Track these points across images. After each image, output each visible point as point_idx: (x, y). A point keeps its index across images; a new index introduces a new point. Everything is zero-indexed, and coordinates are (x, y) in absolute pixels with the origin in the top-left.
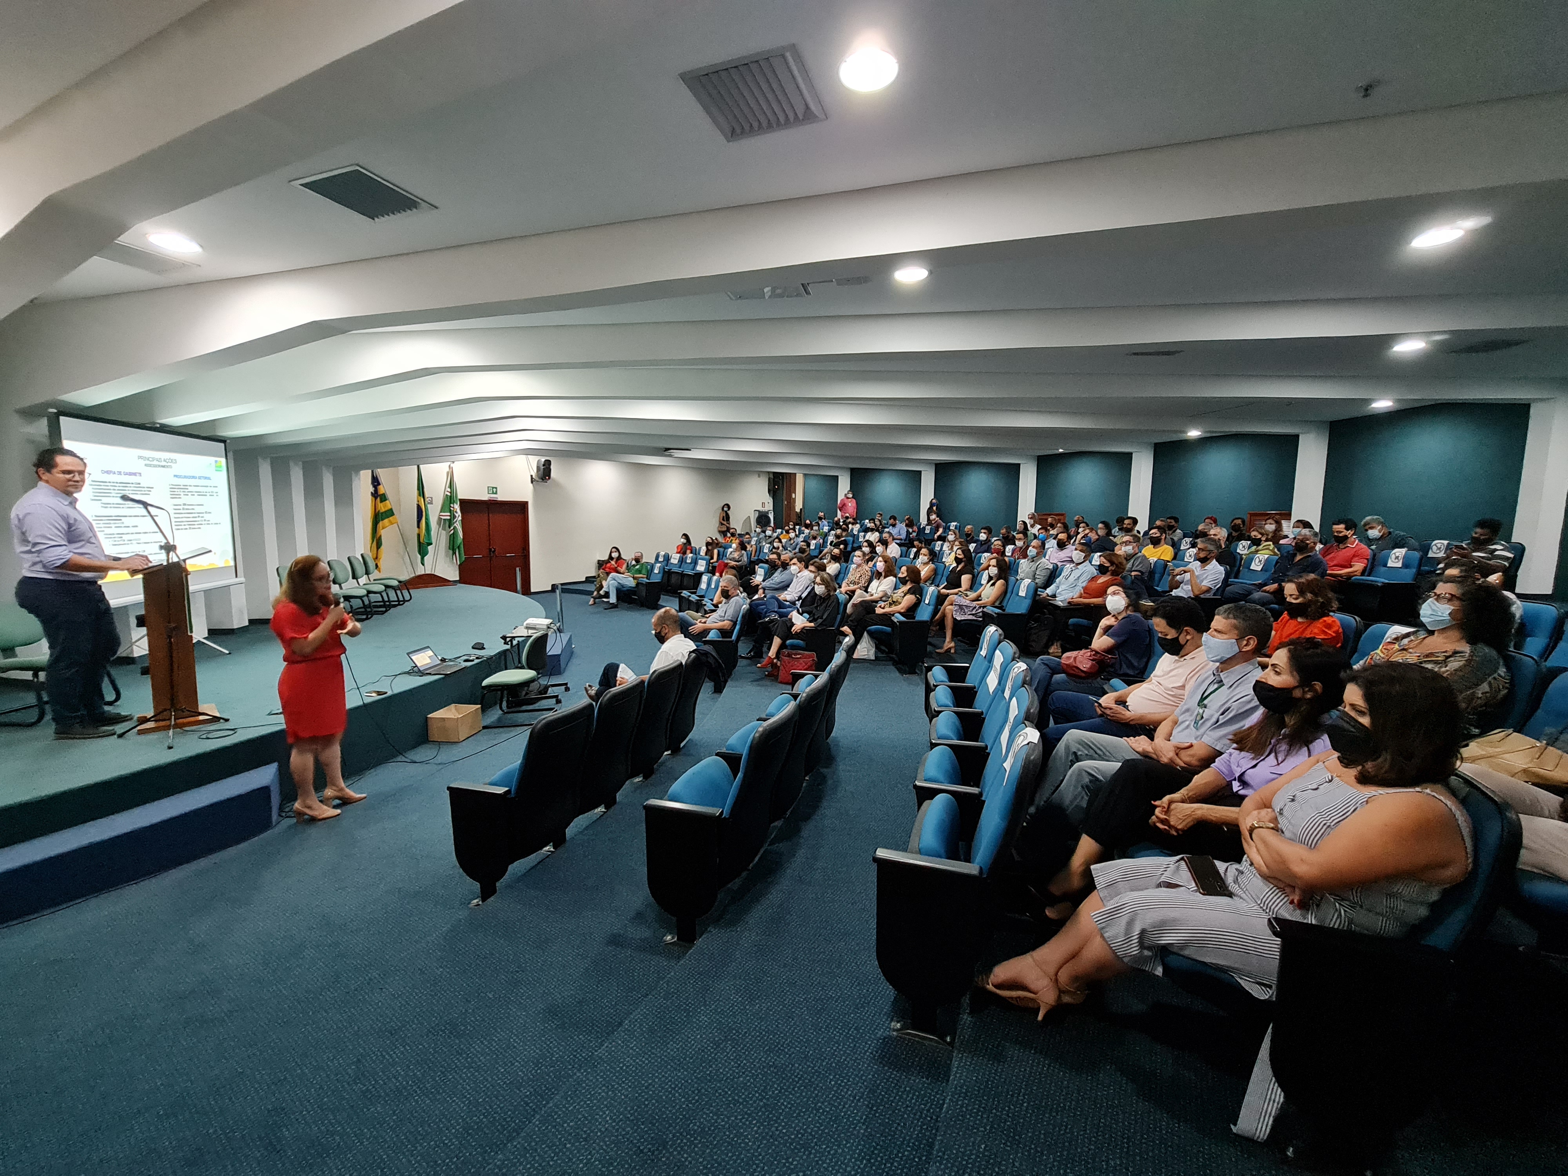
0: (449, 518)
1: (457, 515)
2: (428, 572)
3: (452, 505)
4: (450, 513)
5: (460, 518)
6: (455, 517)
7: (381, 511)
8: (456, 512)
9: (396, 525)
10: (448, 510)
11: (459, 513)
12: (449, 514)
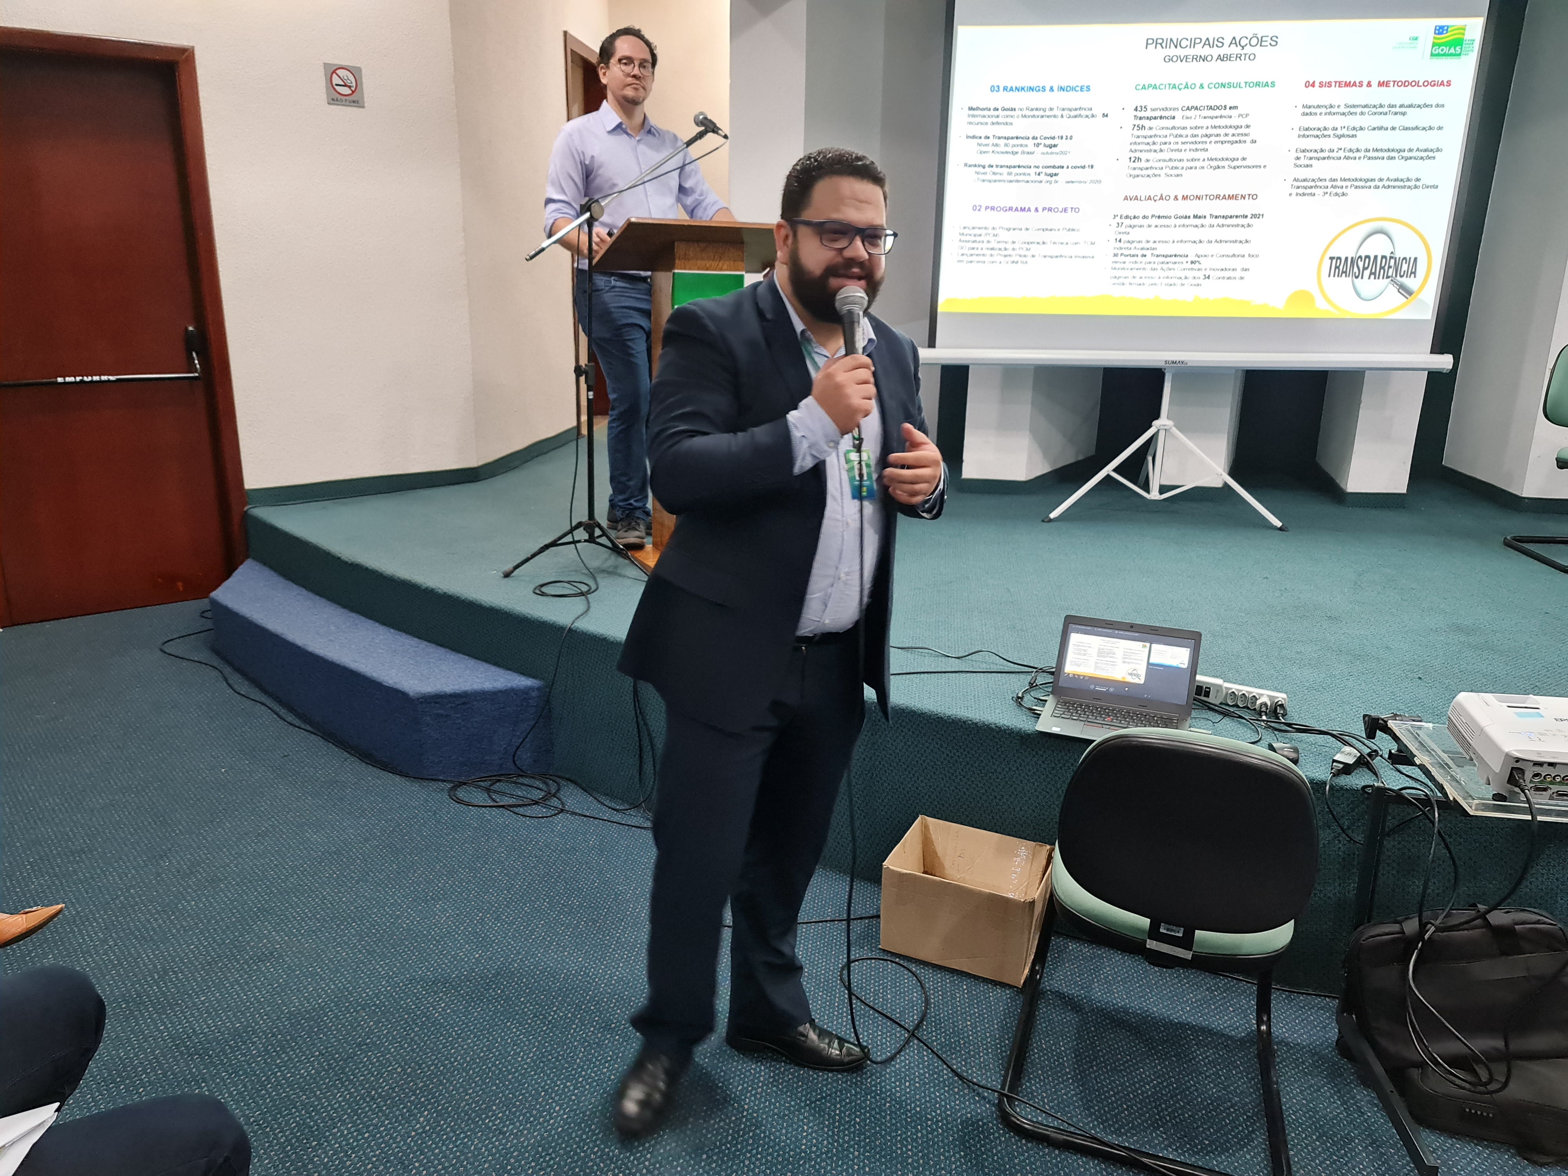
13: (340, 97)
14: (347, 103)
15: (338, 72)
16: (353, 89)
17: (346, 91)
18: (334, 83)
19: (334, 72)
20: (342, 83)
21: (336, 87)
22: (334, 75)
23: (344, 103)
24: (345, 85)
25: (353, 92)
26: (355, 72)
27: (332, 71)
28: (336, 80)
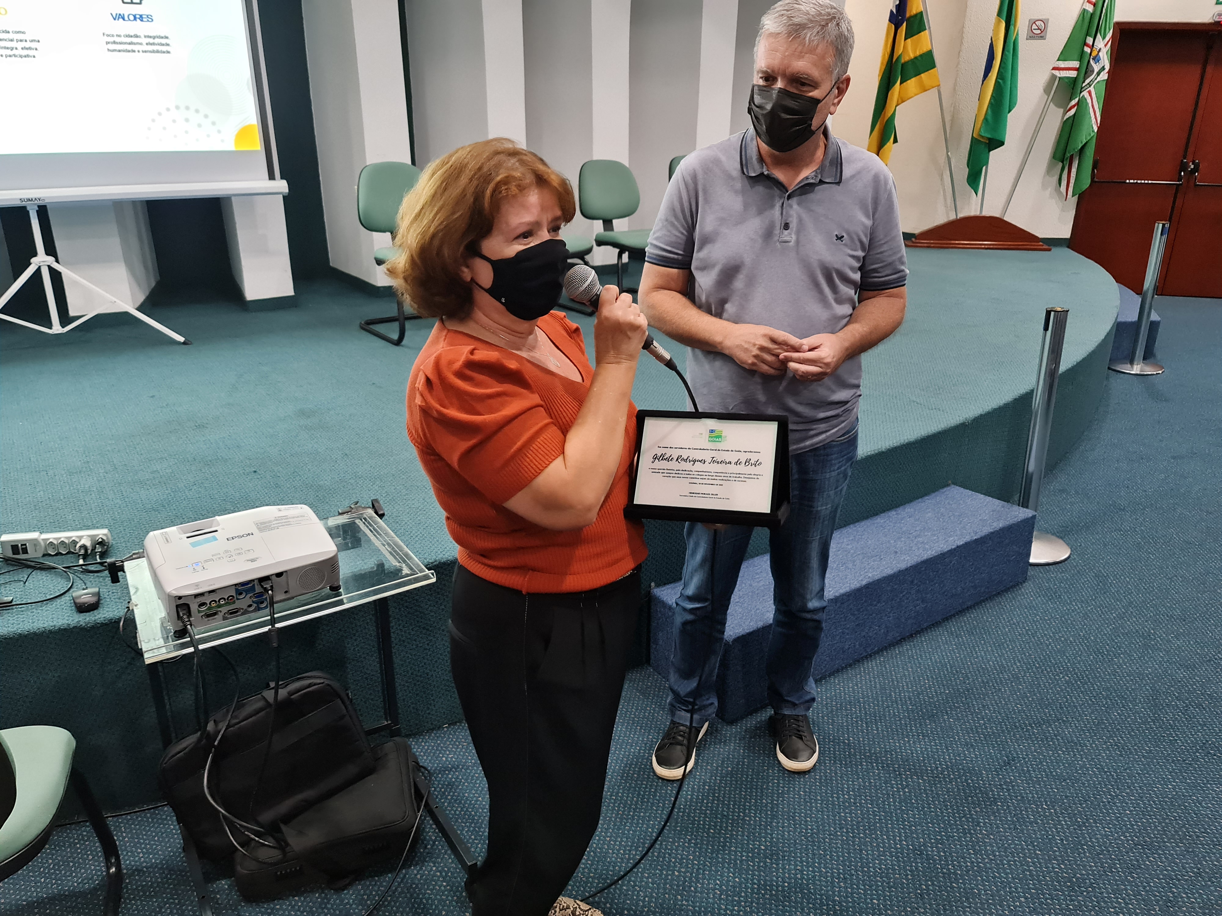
0: (1073, 74)
1: (1096, 68)
2: (987, 212)
3: (1090, 40)
4: (1081, 60)
5: (1104, 76)
6: (1088, 71)
7: (905, 58)
8: (1097, 59)
9: (935, 90)
10: (1077, 55)
11: (1105, 61)
12: (1076, 64)
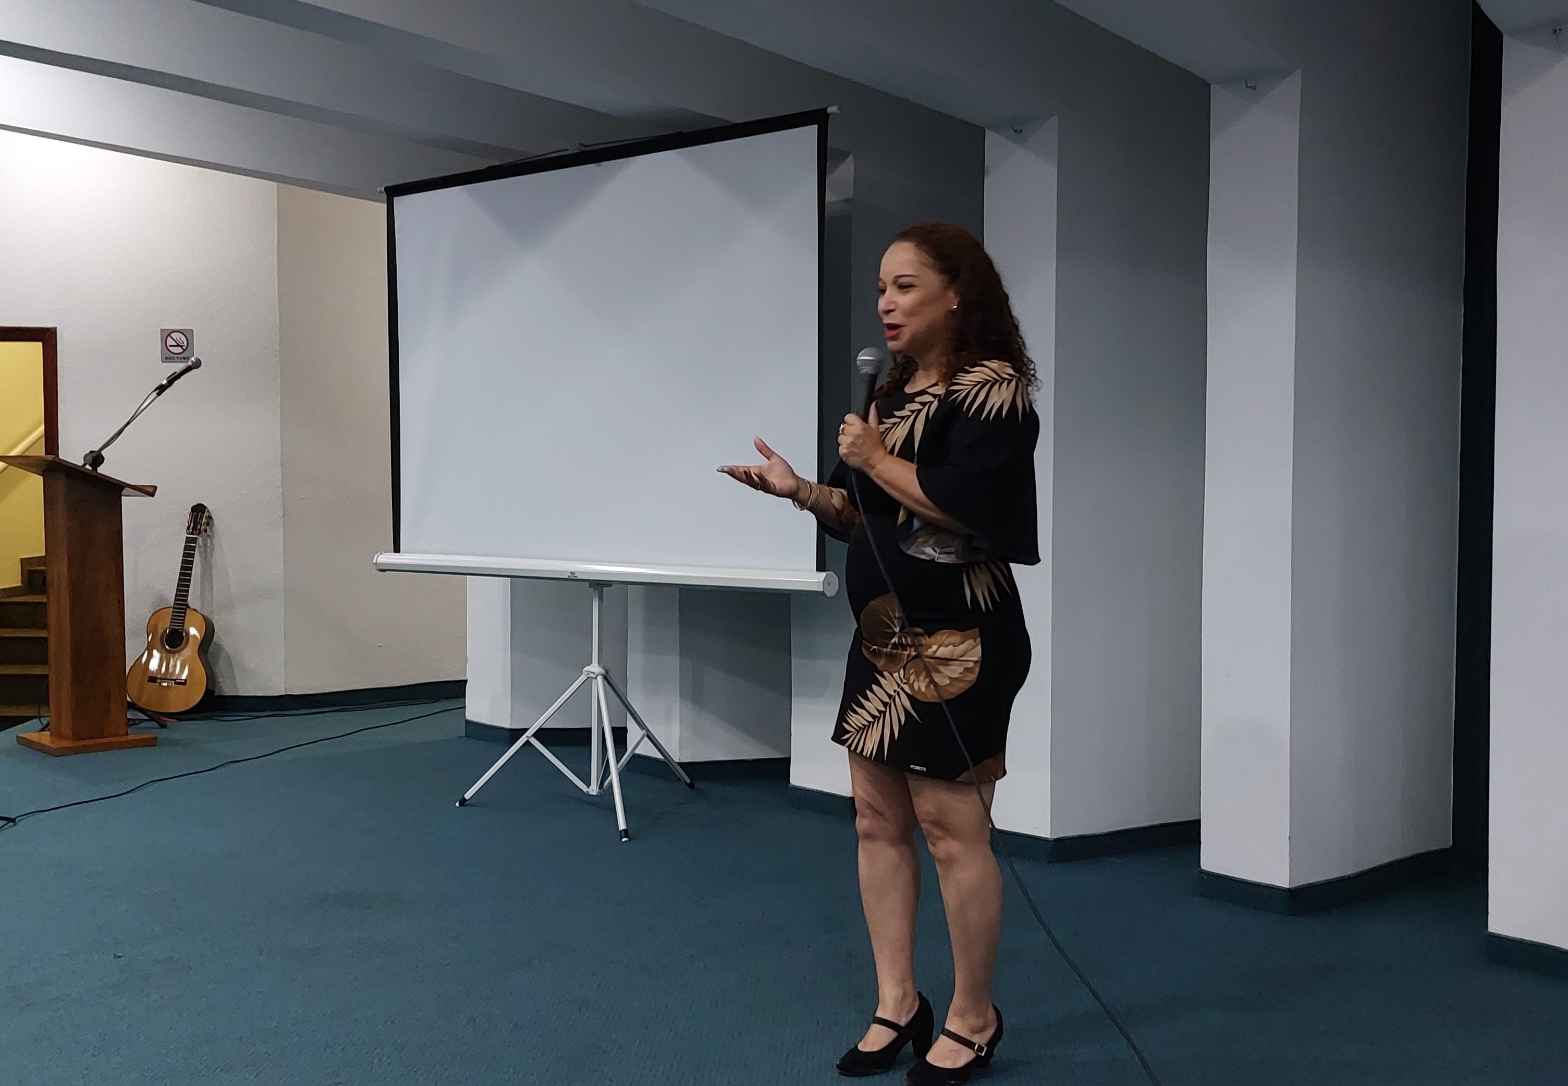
13: (172, 355)
14: (179, 360)
15: (172, 335)
16: (184, 348)
17: (179, 350)
18: (168, 346)
19: (169, 335)
20: (175, 344)
21: (170, 348)
22: (169, 338)
23: (176, 360)
24: (178, 345)
25: (184, 350)
26: (188, 334)
27: (167, 334)
28: (170, 342)
